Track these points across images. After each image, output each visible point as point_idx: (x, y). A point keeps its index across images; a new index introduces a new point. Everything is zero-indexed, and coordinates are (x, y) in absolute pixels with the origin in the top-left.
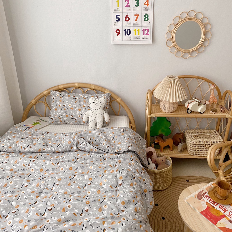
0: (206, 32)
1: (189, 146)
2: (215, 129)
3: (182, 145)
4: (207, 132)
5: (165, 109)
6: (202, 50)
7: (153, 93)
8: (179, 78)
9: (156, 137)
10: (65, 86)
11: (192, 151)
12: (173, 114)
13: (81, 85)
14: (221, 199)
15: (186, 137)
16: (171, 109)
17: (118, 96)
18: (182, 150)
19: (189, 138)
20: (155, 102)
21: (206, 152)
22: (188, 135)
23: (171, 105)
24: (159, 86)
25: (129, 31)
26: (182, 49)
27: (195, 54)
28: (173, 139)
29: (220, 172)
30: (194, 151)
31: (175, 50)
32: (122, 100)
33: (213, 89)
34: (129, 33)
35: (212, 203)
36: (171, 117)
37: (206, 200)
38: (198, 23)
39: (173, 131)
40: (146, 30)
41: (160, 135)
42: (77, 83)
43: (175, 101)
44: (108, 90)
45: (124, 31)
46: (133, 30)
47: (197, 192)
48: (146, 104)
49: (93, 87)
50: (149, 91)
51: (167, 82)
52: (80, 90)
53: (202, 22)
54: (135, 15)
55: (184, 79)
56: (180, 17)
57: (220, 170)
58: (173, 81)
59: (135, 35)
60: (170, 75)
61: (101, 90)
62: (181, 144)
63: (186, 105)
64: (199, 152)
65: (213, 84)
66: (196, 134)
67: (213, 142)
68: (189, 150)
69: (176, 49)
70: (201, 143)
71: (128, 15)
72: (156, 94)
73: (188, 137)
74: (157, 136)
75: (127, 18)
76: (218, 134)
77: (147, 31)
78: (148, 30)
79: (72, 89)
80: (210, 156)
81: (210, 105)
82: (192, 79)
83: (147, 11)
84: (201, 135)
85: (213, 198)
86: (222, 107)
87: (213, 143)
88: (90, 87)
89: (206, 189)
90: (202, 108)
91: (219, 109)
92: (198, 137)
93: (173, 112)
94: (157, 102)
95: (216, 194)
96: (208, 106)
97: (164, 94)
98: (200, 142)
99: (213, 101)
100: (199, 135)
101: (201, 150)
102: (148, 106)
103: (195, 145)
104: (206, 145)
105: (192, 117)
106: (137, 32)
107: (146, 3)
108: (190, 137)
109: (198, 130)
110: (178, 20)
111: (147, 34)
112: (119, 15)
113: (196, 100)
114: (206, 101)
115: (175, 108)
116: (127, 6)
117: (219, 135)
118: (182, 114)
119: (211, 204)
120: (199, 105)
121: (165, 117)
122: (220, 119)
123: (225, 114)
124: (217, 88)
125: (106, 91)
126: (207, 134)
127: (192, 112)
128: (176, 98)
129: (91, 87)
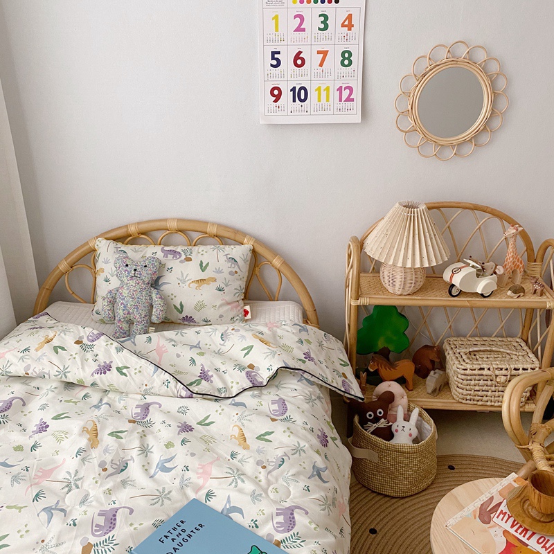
0: (495, 96)
1: (456, 378)
2: (519, 336)
3: (436, 376)
4: (499, 343)
5: (394, 286)
6: (485, 138)
7: (364, 245)
8: (429, 208)
9: (372, 354)
10: (144, 227)
11: (461, 391)
12: (413, 297)
13: (183, 226)
14: (540, 521)
15: (448, 357)
16: (408, 286)
17: (275, 252)
18: (438, 388)
19: (453, 358)
20: (368, 268)
21: (497, 394)
22: (450, 352)
23: (409, 275)
24: (378, 228)
25: (303, 92)
26: (436, 137)
27: (469, 149)
28: (416, 360)
29: (536, 448)
30: (468, 392)
31: (418, 139)
32: (285, 263)
33: (514, 236)
34: (303, 97)
35: (519, 531)
36: (409, 307)
37: (502, 524)
38: (475, 73)
39: (413, 340)
40: (345, 88)
41: (380, 350)
42: (173, 219)
43: (418, 265)
44: (251, 236)
45: (291, 90)
46: (313, 90)
47: (478, 504)
48: (347, 272)
49: (214, 230)
50: (355, 239)
51: (399, 217)
52: (180, 237)
53: (484, 69)
54: (319, 52)
55: (440, 210)
56: (430, 59)
57: (535, 444)
58: (412, 215)
59: (319, 101)
60: (406, 200)
61: (233, 238)
62: (435, 373)
63: (447, 276)
64: (479, 393)
65: (513, 223)
66: (471, 350)
67: (515, 369)
68: (455, 391)
69: (422, 136)
70: (485, 372)
71: (300, 53)
72: (372, 249)
73: (452, 355)
74: (375, 353)
75: (299, 61)
76: (525, 348)
77: (348, 91)
78: (351, 89)
79: (160, 235)
80: (509, 404)
81: (506, 275)
82: (460, 210)
83: (348, 43)
84: (483, 351)
85: (520, 520)
86: (536, 282)
87: (514, 372)
88: (204, 230)
89: (500, 493)
90: (488, 283)
91: (528, 286)
92: (478, 357)
93: (414, 293)
94: (373, 269)
95: (526, 506)
96: (500, 278)
97: (392, 247)
98: (481, 369)
99: (514, 267)
100: (480, 351)
101: (484, 388)
102: (350, 277)
103: (469, 378)
104: (497, 376)
105: (461, 307)
106: (324, 94)
107: (346, 23)
108: (458, 355)
109: (477, 339)
110: (425, 64)
111: (349, 99)
112: (279, 53)
113: (472, 263)
114: (496, 265)
115: (418, 284)
116: (299, 29)
117: (528, 351)
118: (436, 299)
119: (517, 535)
120: (478, 276)
121: (395, 307)
122: (531, 312)
123: (543, 299)
124: (524, 235)
125: (245, 241)
126: (498, 350)
127: (461, 293)
128: (421, 258)
129: (209, 229)
